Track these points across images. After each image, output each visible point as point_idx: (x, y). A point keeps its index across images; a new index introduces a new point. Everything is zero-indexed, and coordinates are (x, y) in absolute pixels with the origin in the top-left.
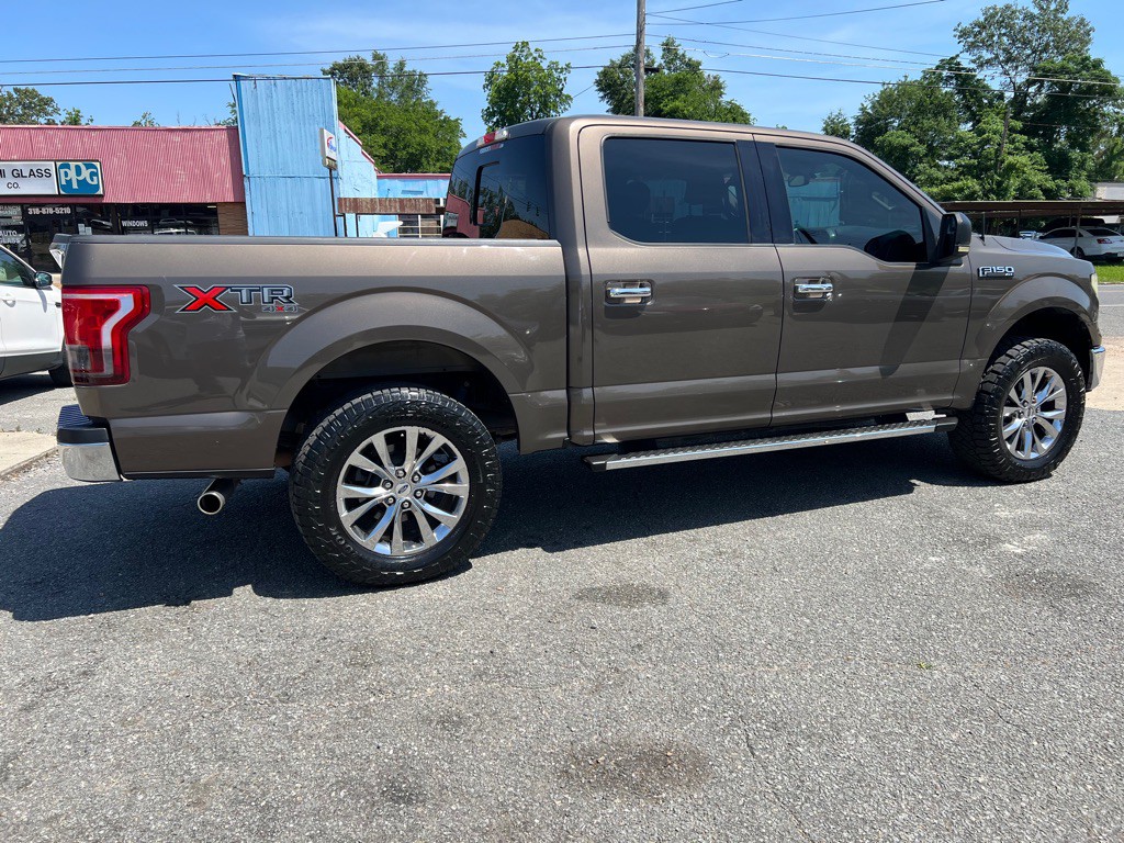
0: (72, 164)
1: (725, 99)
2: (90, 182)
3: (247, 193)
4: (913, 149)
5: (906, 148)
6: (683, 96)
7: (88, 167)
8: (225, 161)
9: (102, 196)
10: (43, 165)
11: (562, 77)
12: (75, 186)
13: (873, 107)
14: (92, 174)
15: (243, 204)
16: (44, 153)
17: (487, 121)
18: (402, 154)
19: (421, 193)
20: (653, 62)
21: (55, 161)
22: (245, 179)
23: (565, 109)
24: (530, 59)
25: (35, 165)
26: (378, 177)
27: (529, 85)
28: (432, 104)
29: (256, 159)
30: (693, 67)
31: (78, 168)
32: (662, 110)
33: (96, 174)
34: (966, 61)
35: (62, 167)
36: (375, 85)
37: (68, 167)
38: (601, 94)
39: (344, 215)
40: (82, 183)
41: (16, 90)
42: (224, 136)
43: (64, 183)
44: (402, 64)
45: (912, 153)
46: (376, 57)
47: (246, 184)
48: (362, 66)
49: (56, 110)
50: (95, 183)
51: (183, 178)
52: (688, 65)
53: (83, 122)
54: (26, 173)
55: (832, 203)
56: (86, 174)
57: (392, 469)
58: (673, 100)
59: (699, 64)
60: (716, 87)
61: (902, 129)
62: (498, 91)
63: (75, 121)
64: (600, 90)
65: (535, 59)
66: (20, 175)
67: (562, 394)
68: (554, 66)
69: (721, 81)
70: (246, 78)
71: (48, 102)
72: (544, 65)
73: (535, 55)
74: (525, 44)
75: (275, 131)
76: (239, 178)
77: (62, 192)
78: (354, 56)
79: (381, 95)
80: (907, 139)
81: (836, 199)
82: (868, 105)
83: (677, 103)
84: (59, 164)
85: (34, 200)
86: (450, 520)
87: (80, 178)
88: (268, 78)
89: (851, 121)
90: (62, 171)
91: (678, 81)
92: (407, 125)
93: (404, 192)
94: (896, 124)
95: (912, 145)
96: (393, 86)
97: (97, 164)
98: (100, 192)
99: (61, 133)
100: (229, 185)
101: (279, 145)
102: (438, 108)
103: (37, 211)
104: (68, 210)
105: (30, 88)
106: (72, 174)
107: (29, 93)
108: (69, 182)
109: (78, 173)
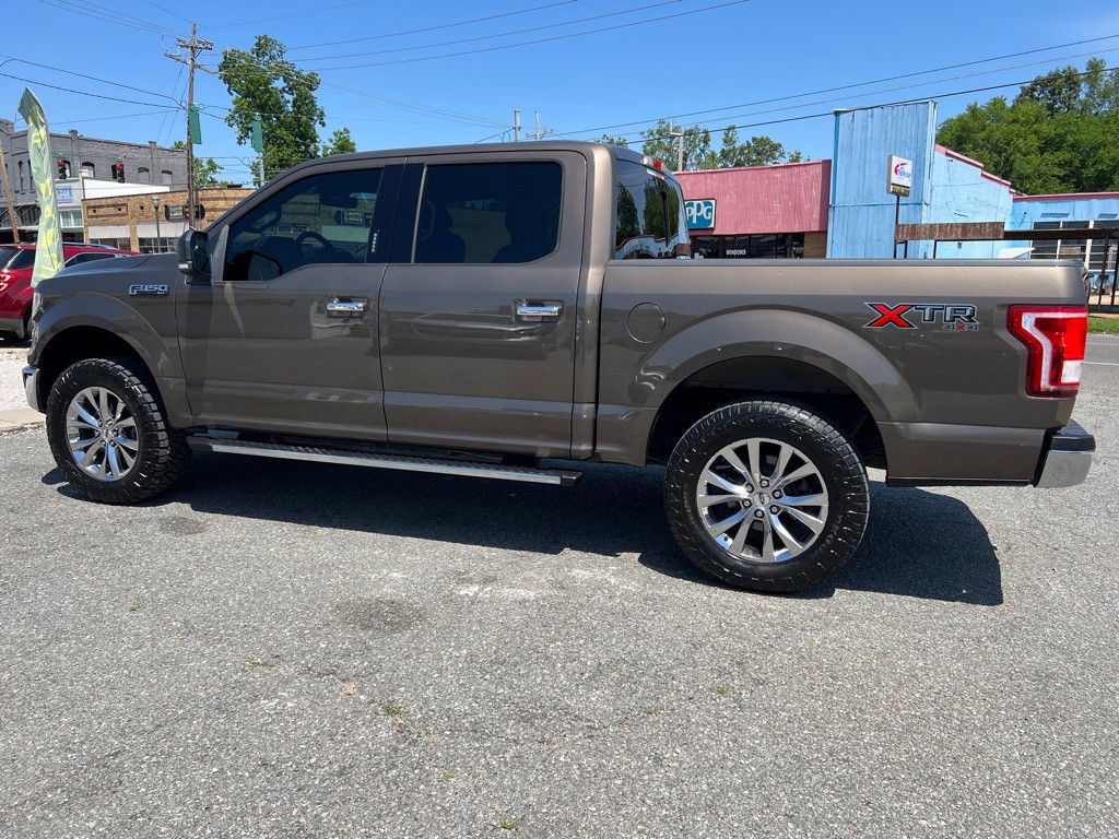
0: (695, 203)
2: (705, 217)
3: (830, 222)
7: (706, 204)
8: (816, 193)
9: (713, 229)
12: (694, 222)
14: (708, 211)
15: (824, 232)
18: (1089, 172)
19: (1066, 215)
22: (831, 209)
26: (1015, 200)
29: (842, 193)
31: (699, 205)
33: (711, 211)
35: (688, 206)
36: (1081, 97)
37: (692, 205)
39: (906, 243)
40: (700, 218)
42: (819, 169)
43: (687, 219)
47: (831, 213)
50: (709, 218)
51: (778, 211)
56: (704, 210)
70: (846, 112)
71: (776, 147)
75: (865, 161)
76: (825, 207)
84: (686, 204)
87: (699, 214)
90: (687, 210)
92: (1101, 138)
93: (1044, 215)
97: (713, 202)
98: (712, 226)
99: (691, 177)
100: (816, 215)
101: (867, 175)
106: (694, 210)
107: (763, 141)
108: (691, 218)
109: (698, 211)
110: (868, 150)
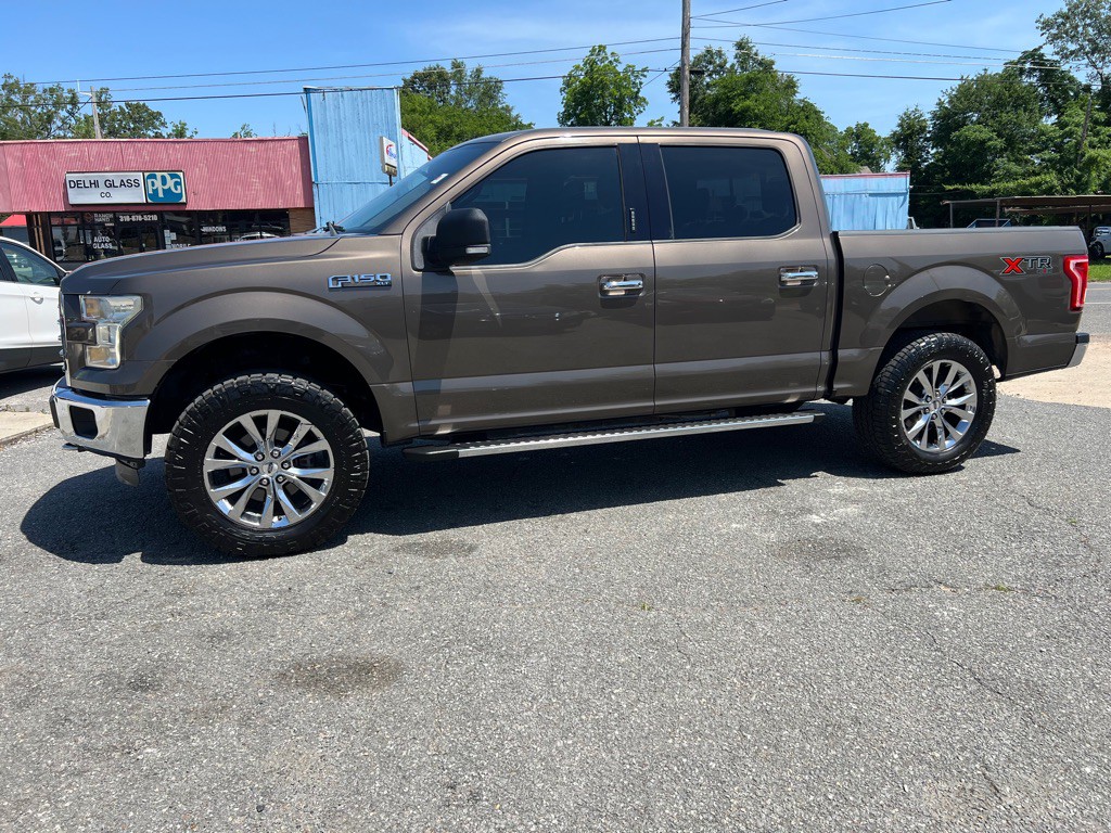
0: (159, 175)
1: (799, 97)
2: (174, 190)
3: (316, 198)
4: (990, 143)
5: (983, 142)
6: (754, 95)
7: (172, 177)
8: (296, 169)
9: (185, 204)
10: (132, 176)
11: (637, 81)
12: (161, 195)
13: (950, 102)
14: (176, 184)
15: (312, 209)
16: (133, 165)
17: (562, 124)
20: (725, 62)
21: (143, 172)
22: (314, 186)
24: (606, 62)
25: (126, 176)
27: (604, 87)
28: (508, 109)
29: (323, 169)
30: (767, 66)
31: (163, 178)
32: (732, 110)
33: (180, 184)
34: (1049, 52)
35: (149, 177)
36: (453, 93)
37: (155, 177)
38: (673, 95)
40: (167, 192)
41: (128, 105)
42: (296, 146)
43: (151, 192)
44: (479, 71)
45: (989, 147)
46: (455, 65)
47: (315, 190)
48: (441, 76)
49: (163, 124)
50: (179, 191)
52: (760, 64)
53: (188, 134)
54: (117, 183)
55: (902, 198)
56: (170, 183)
58: (744, 100)
59: (773, 63)
60: (790, 86)
61: (981, 123)
62: (573, 95)
63: (180, 133)
64: (672, 91)
65: (610, 62)
66: (112, 186)
68: (630, 69)
69: (795, 79)
70: (317, 91)
71: (156, 116)
72: (620, 68)
73: (612, 59)
74: (602, 48)
75: (341, 139)
76: (309, 184)
77: (149, 201)
78: (434, 65)
79: (458, 103)
80: (984, 133)
81: (905, 194)
82: (946, 99)
83: (748, 102)
84: (147, 174)
85: (125, 208)
87: (166, 187)
88: (336, 90)
89: (928, 116)
90: (149, 181)
91: (750, 81)
94: (974, 119)
95: (990, 139)
96: (470, 93)
97: (181, 174)
98: (184, 200)
100: (299, 191)
101: (345, 152)
102: (514, 114)
103: (127, 219)
104: (155, 218)
105: (141, 103)
106: (158, 183)
108: (156, 191)
109: (164, 183)
110: (343, 130)
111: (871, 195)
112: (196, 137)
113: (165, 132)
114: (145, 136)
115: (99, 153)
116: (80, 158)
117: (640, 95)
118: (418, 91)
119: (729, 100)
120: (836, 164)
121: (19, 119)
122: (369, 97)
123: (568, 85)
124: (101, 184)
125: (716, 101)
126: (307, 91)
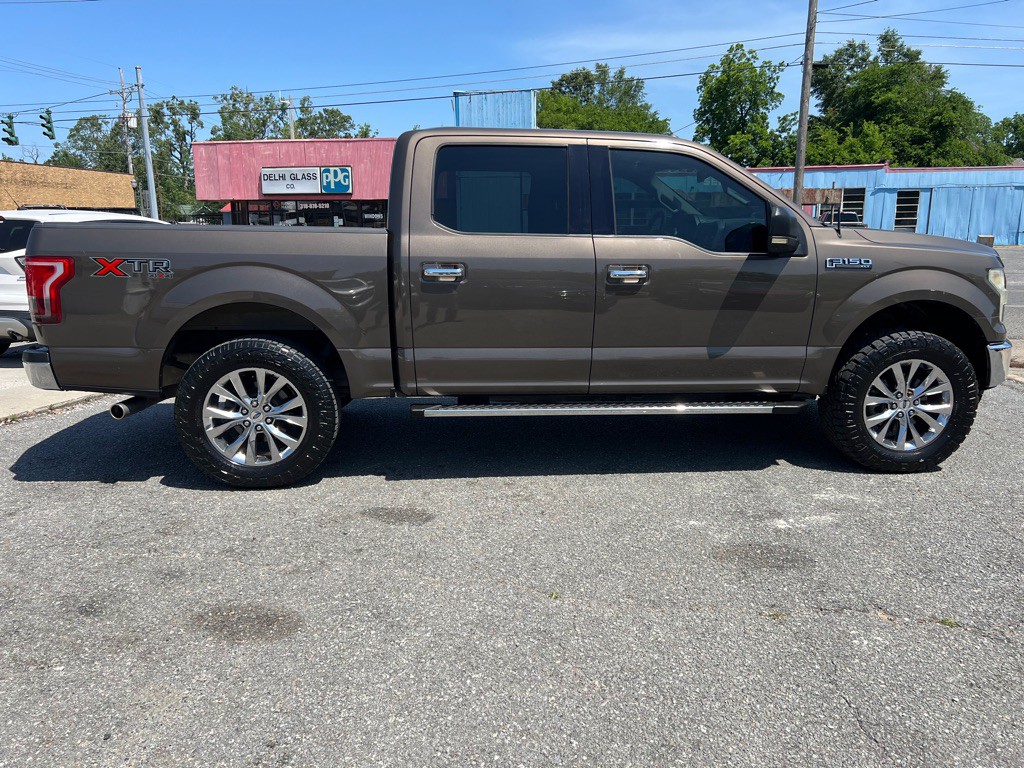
0: (332, 169)
1: (947, 87)
2: (343, 182)
6: (897, 87)
7: (343, 171)
9: (351, 194)
10: (311, 170)
11: (775, 76)
12: (333, 187)
14: (346, 177)
16: (313, 161)
17: (697, 120)
20: (869, 55)
21: (320, 167)
23: (777, 106)
24: (744, 60)
25: (307, 170)
27: (740, 83)
28: (647, 107)
30: (912, 57)
31: (335, 172)
32: (873, 103)
33: (348, 177)
35: (325, 171)
36: (596, 93)
37: (328, 171)
38: (812, 90)
40: (338, 184)
41: (325, 111)
43: (325, 184)
44: (621, 72)
46: (598, 67)
48: (587, 77)
49: (352, 126)
50: (347, 184)
52: (906, 55)
53: (371, 134)
54: (300, 177)
56: (341, 176)
57: (248, 401)
58: (886, 92)
59: (919, 53)
60: (938, 76)
62: (710, 92)
63: (365, 134)
65: (748, 60)
66: (296, 178)
67: (387, 353)
68: (767, 64)
69: (943, 70)
70: (464, 94)
71: (347, 119)
72: (757, 64)
73: (749, 56)
74: (740, 47)
77: (324, 192)
78: (580, 67)
79: (600, 103)
83: (890, 95)
84: (323, 169)
85: (304, 198)
86: (292, 444)
87: (337, 180)
88: (481, 94)
90: (324, 175)
91: (893, 73)
96: (612, 93)
97: (349, 169)
98: (350, 191)
99: (325, 145)
102: (652, 111)
103: (306, 206)
104: (327, 206)
105: (335, 108)
106: (331, 176)
107: (334, 113)
108: (329, 183)
109: (336, 177)
111: (1017, 188)
112: (377, 137)
113: (353, 132)
114: (337, 136)
115: (288, 152)
116: (273, 156)
117: (776, 90)
118: (564, 93)
119: (869, 92)
120: (983, 156)
121: (242, 123)
122: (509, 100)
123: (704, 82)
124: (288, 177)
125: (856, 94)
126: (456, 95)
